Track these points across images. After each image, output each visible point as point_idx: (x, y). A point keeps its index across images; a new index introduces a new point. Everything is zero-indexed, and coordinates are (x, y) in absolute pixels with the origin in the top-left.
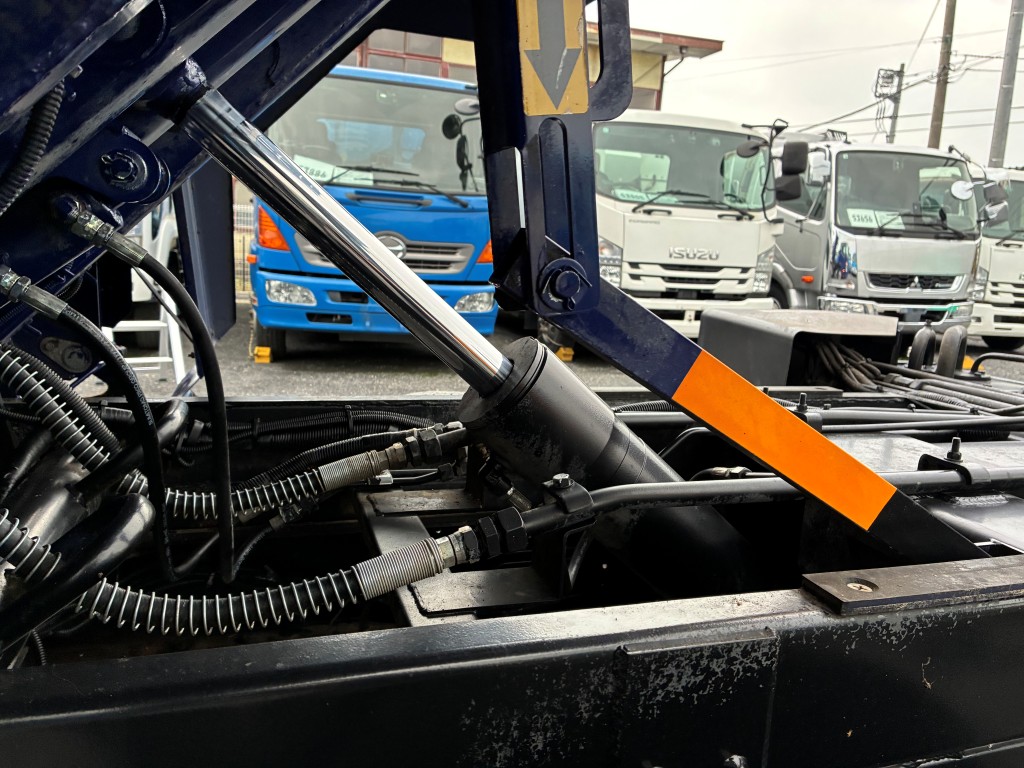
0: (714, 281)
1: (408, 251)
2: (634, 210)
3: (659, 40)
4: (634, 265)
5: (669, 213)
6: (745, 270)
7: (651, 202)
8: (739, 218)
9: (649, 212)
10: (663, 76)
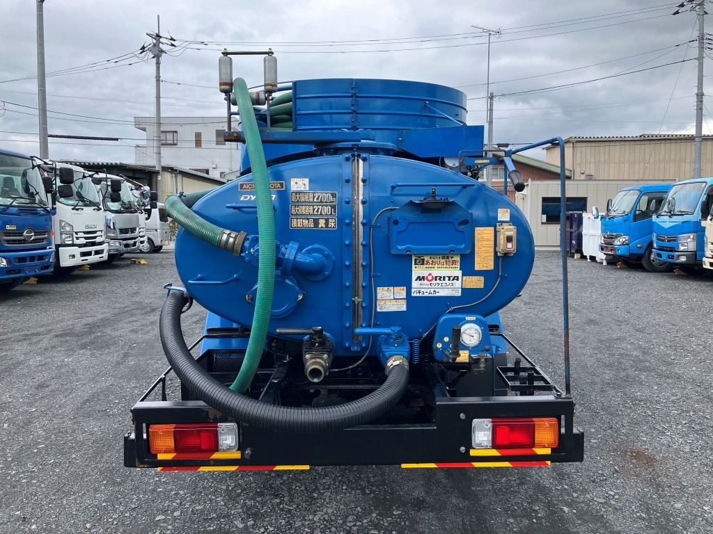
0: (95, 237)
1: (35, 235)
2: (73, 209)
4: (76, 233)
5: (82, 209)
6: (102, 231)
7: (77, 205)
8: (98, 210)
9: (77, 210)
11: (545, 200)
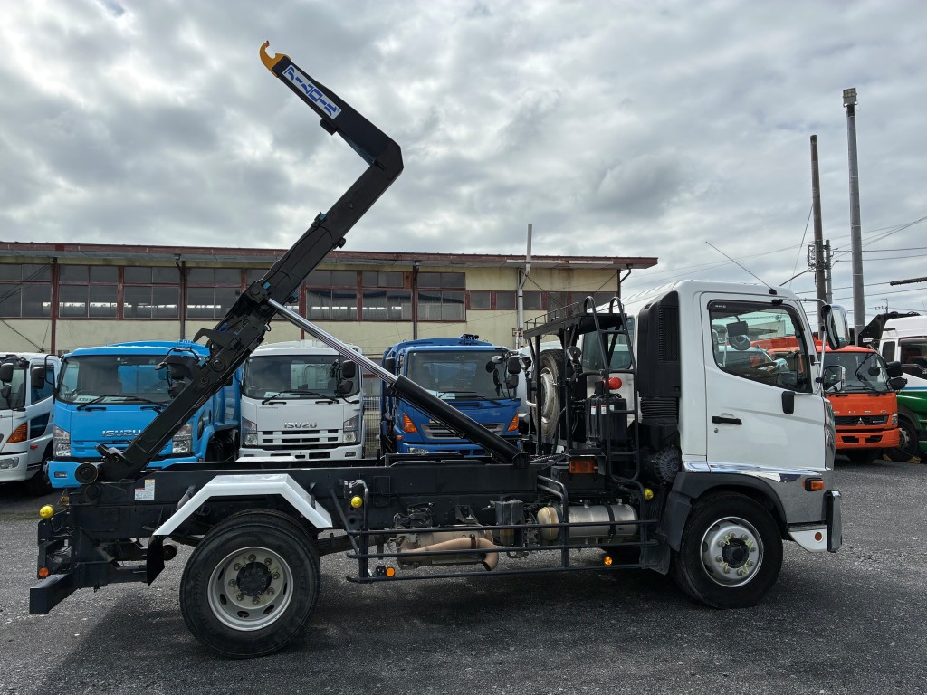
3: (611, 262)
10: (619, 282)
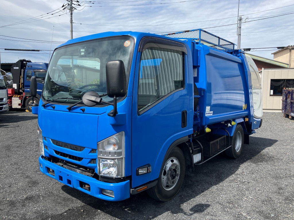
11: (272, 80)
